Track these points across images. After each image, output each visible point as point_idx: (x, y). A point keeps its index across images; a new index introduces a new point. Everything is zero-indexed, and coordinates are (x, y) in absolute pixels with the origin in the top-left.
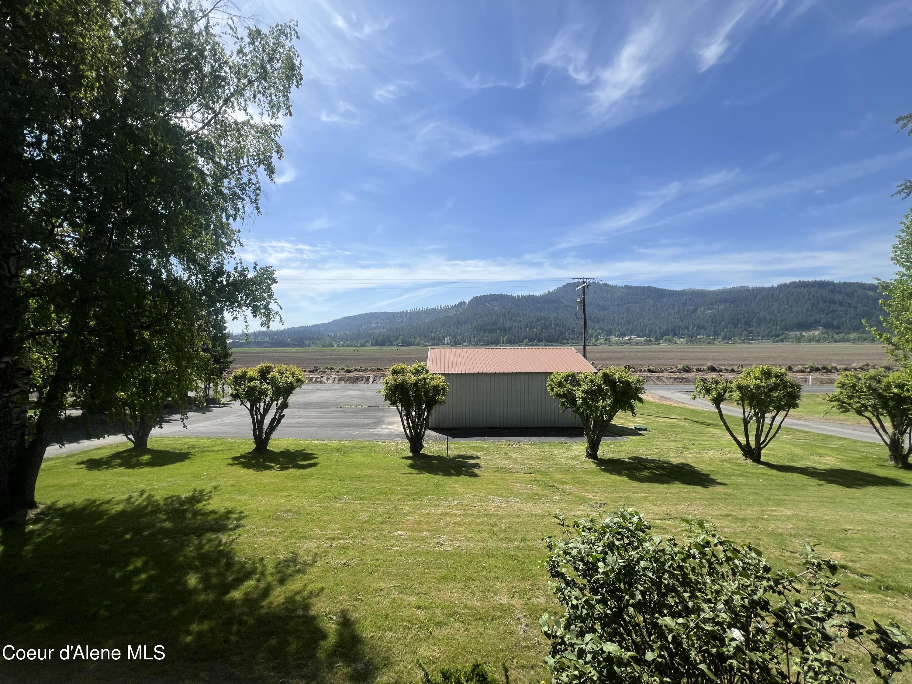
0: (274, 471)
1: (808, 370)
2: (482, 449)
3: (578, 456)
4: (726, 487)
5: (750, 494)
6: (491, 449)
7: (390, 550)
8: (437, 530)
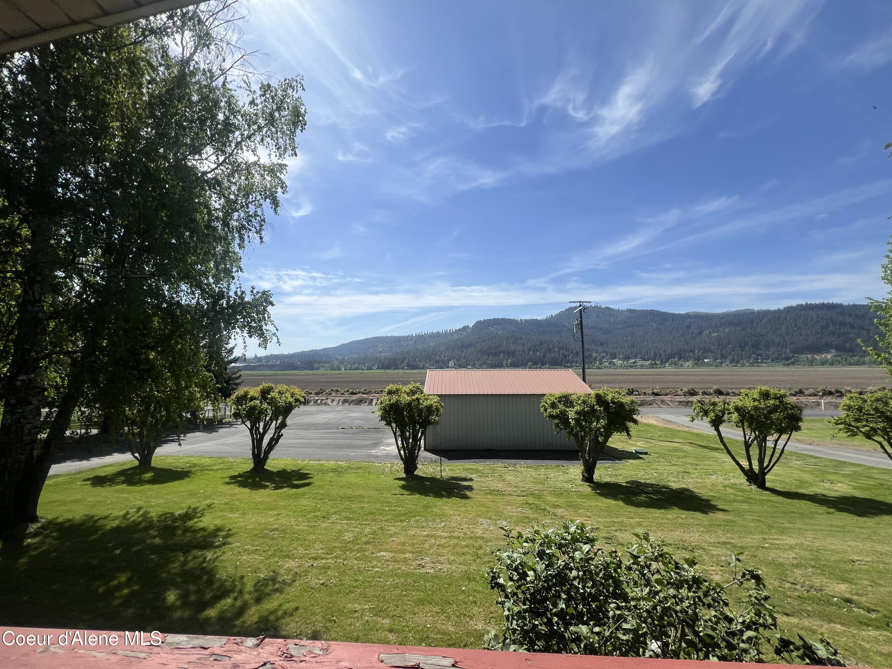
0: (268, 490)
1: (821, 394)
2: (477, 471)
3: (575, 479)
4: (726, 513)
5: (753, 521)
6: (486, 471)
7: (370, 571)
8: (420, 552)
